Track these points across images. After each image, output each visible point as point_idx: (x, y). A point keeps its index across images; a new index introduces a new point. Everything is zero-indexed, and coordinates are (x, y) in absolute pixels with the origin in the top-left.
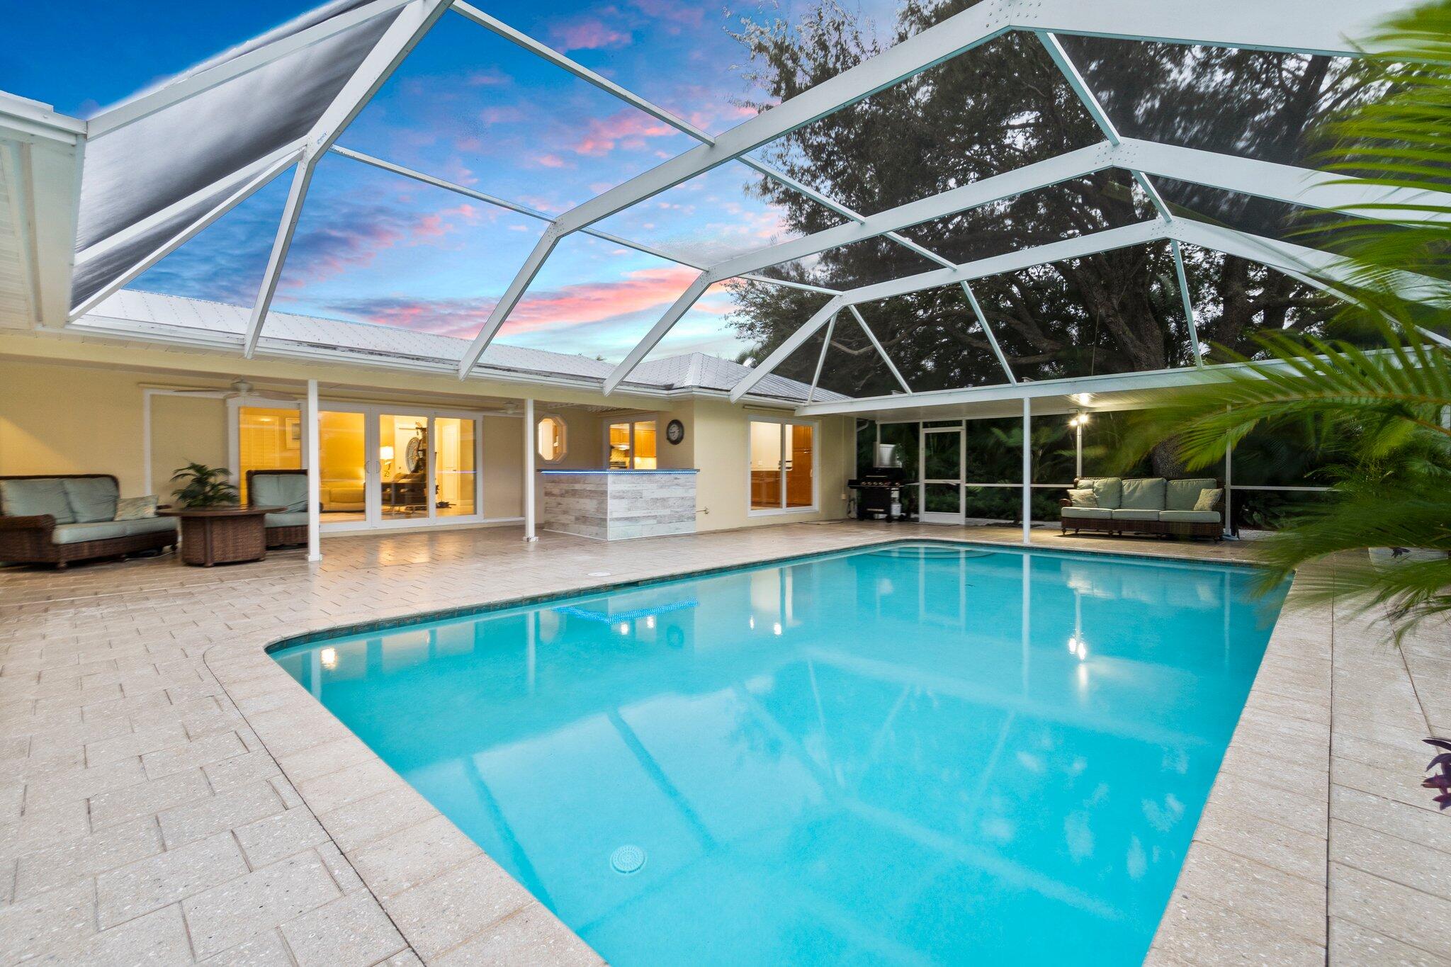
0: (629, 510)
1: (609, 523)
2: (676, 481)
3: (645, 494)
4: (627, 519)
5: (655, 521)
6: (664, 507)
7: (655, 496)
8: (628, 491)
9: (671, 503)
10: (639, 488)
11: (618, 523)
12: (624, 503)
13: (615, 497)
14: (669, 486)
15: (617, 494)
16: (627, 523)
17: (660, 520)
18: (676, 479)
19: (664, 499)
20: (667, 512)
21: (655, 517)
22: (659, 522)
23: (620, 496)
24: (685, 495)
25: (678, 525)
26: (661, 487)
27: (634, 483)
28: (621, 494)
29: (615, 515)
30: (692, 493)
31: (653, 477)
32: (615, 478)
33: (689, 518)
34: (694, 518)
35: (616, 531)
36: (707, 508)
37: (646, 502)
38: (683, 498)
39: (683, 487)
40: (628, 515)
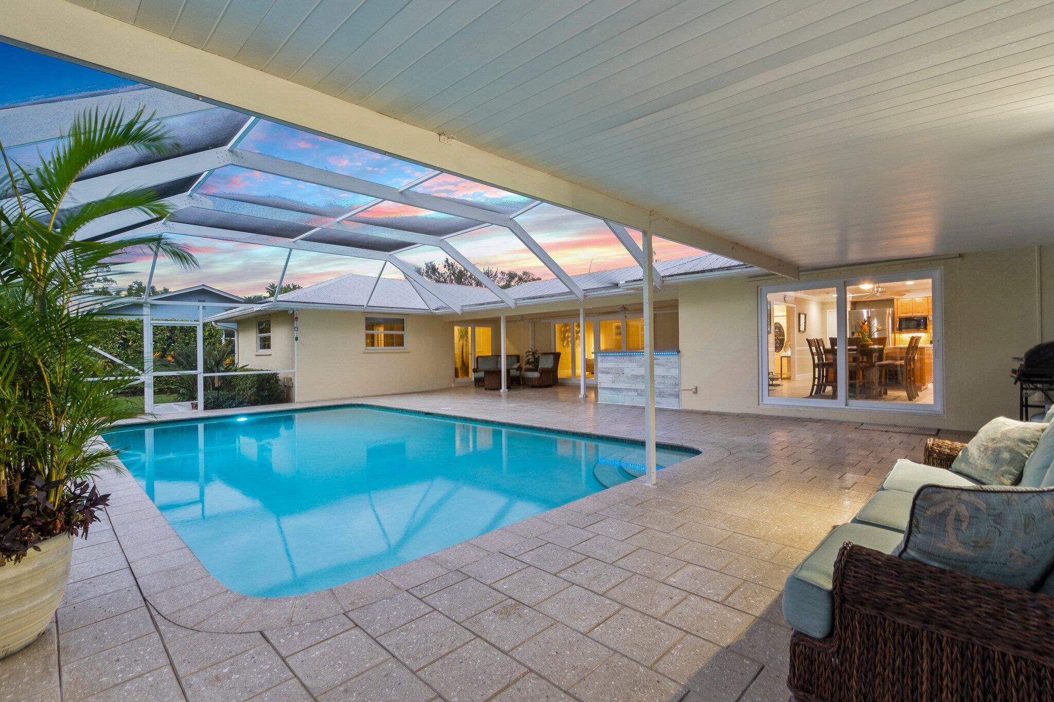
0: (613, 382)
1: (600, 390)
2: (656, 361)
3: (627, 371)
4: (612, 389)
5: (636, 394)
7: (634, 373)
8: (612, 368)
10: (621, 366)
11: (605, 391)
12: (610, 377)
13: (603, 372)
15: (604, 370)
16: (612, 392)
21: (636, 390)
22: (639, 395)
23: (606, 372)
24: (666, 374)
25: (659, 399)
26: (641, 366)
27: (617, 362)
28: (607, 370)
29: (603, 385)
30: (674, 372)
31: (632, 358)
32: (602, 358)
33: (670, 395)
34: (677, 396)
35: (604, 397)
36: (696, 388)
37: (628, 378)
38: (663, 377)
39: (664, 366)
40: (613, 386)
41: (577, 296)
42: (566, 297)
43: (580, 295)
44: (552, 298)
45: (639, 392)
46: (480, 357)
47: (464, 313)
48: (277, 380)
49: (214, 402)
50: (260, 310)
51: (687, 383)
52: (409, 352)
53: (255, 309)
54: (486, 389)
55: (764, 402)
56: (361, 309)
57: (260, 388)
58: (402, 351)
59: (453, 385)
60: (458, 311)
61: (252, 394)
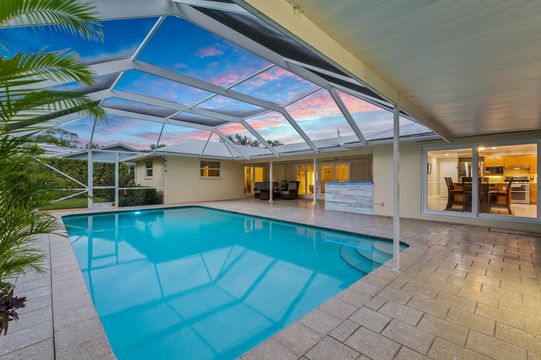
0: (334, 198)
1: (326, 203)
2: (359, 188)
3: (341, 192)
4: (333, 202)
5: (347, 205)
6: (352, 199)
7: (346, 194)
8: (333, 191)
9: (356, 198)
10: (338, 190)
11: (329, 203)
12: (332, 195)
13: (328, 193)
14: (355, 190)
16: (333, 204)
17: (349, 205)
18: (359, 186)
19: (351, 196)
20: (354, 202)
21: (347, 203)
22: (349, 206)
23: (330, 193)
24: (365, 195)
25: (360, 209)
26: (350, 190)
27: (336, 188)
28: (330, 192)
29: (328, 200)
30: (370, 194)
31: (345, 186)
32: (328, 185)
33: (367, 206)
34: (371, 207)
35: (328, 206)
36: (383, 203)
37: (342, 196)
38: (363, 196)
39: (364, 190)
40: (333, 200)
41: (315, 151)
42: (308, 152)
43: (316, 151)
44: (300, 152)
45: (349, 204)
46: (257, 182)
47: (251, 160)
48: (156, 192)
49: (124, 203)
50: (148, 156)
51: (377, 200)
52: (222, 179)
53: (145, 155)
54: (261, 200)
55: (424, 213)
56: (198, 156)
57: (147, 196)
58: (219, 179)
59: (244, 197)
60: (248, 158)
61: (143, 199)
